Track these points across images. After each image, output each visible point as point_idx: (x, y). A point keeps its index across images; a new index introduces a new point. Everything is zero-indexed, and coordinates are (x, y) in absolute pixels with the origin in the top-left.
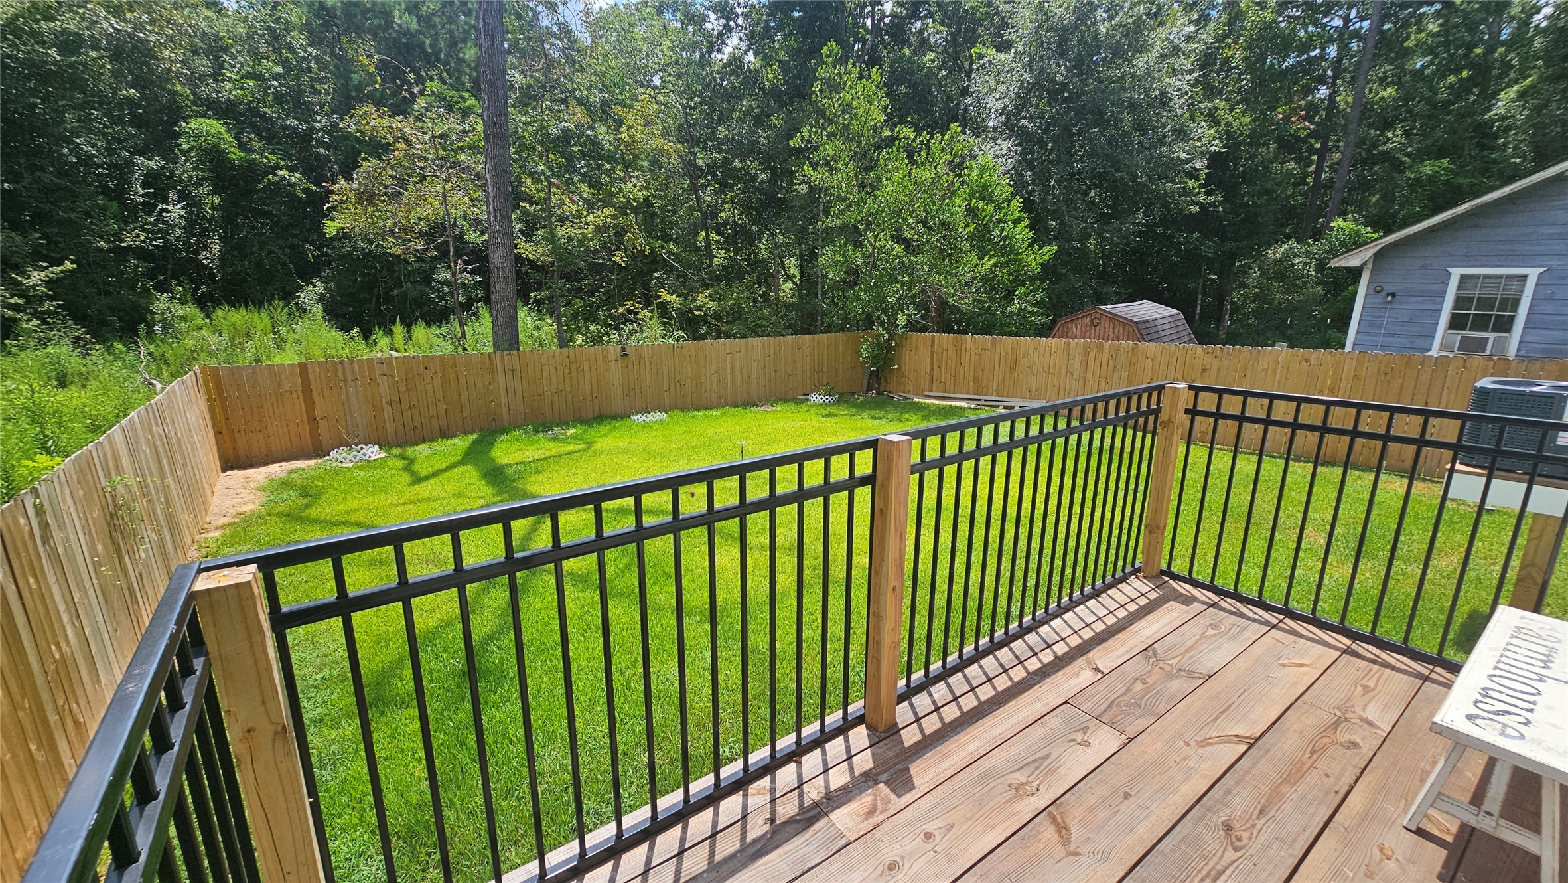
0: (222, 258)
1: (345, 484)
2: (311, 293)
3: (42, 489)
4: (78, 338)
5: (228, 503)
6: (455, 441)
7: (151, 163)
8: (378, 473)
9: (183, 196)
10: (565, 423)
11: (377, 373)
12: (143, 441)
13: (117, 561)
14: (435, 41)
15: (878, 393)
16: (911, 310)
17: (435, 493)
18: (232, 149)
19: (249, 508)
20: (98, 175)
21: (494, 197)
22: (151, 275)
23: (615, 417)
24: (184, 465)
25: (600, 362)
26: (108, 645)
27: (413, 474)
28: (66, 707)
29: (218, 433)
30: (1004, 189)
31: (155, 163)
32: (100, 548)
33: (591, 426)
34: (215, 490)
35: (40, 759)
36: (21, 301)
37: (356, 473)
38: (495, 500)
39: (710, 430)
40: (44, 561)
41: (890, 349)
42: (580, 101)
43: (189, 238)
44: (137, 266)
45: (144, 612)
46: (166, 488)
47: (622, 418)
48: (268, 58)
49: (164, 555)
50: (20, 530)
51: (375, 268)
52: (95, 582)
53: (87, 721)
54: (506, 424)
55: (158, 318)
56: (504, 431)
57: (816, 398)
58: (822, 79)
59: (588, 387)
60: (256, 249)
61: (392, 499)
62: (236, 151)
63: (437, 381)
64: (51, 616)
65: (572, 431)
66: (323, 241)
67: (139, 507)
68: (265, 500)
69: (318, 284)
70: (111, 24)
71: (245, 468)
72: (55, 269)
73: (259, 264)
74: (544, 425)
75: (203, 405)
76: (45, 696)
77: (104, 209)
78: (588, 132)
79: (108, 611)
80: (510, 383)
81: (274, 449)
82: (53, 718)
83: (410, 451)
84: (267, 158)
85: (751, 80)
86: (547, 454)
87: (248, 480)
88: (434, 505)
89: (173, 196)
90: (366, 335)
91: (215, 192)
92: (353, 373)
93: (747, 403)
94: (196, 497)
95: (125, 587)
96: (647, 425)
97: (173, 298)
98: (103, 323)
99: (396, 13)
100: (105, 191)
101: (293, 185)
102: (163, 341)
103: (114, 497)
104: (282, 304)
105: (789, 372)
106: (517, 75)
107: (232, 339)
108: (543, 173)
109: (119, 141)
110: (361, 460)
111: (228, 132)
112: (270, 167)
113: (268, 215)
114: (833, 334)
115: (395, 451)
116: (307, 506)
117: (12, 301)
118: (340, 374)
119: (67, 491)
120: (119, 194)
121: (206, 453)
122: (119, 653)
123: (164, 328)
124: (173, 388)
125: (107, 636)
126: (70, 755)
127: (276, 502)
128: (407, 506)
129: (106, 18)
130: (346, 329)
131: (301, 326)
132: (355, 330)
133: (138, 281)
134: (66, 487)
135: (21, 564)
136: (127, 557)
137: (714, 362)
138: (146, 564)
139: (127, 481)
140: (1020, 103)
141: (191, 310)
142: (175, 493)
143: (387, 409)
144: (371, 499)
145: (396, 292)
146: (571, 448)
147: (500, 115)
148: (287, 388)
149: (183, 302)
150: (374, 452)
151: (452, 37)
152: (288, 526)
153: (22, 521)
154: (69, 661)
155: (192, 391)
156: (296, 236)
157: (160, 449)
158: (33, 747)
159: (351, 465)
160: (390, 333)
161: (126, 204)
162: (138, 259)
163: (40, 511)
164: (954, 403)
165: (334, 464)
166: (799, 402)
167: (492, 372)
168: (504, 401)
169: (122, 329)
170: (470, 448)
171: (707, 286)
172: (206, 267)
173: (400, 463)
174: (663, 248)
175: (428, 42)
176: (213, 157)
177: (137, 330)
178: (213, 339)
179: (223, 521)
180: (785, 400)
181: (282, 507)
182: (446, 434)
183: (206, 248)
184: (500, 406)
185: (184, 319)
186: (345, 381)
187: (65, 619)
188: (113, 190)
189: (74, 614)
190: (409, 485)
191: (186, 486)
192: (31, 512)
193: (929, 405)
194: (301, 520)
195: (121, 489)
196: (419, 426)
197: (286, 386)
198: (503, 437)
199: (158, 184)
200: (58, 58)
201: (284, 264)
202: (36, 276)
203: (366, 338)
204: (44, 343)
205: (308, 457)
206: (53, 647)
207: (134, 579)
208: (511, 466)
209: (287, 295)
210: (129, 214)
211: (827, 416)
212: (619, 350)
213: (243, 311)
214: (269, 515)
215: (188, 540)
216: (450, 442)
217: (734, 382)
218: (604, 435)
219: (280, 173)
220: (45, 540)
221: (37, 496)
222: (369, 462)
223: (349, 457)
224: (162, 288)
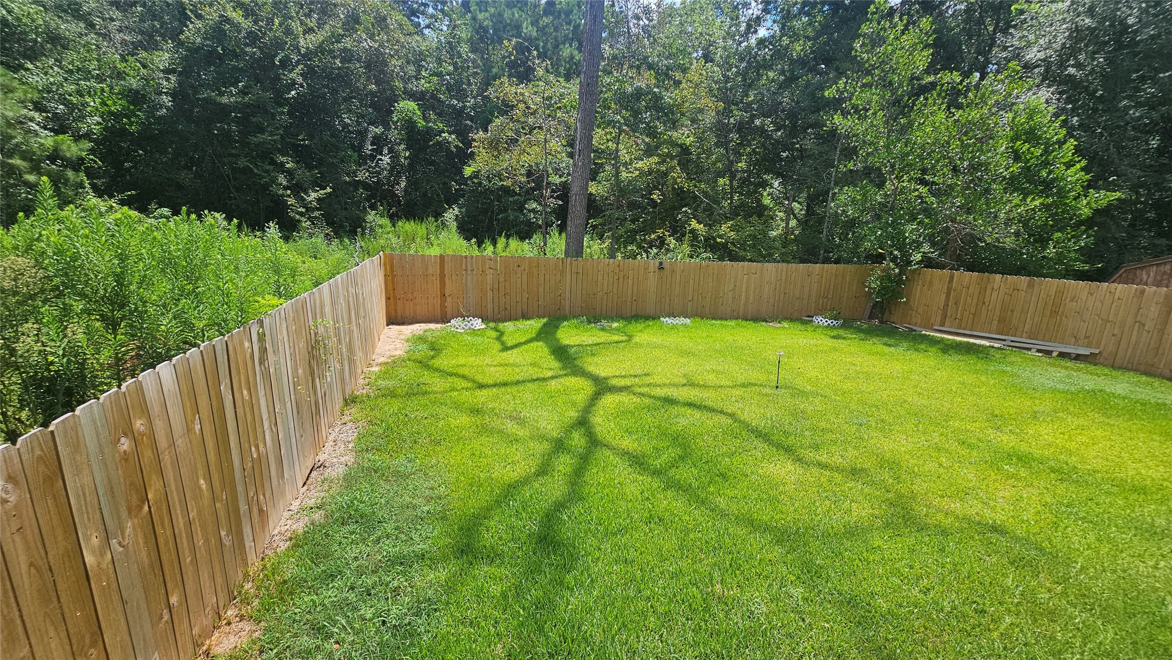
0: (406, 191)
1: (458, 345)
2: (451, 215)
3: (266, 322)
4: (327, 234)
5: (387, 348)
6: (532, 322)
7: (377, 130)
8: (479, 340)
9: (391, 151)
10: (611, 318)
11: (487, 266)
12: (342, 297)
13: (310, 382)
14: (546, 44)
15: (881, 322)
16: (926, 248)
17: (518, 361)
18: (419, 120)
19: (398, 353)
20: (350, 138)
21: (581, 140)
22: (368, 199)
23: (647, 318)
24: (365, 317)
25: (642, 272)
26: (294, 447)
27: (503, 343)
28: (255, 498)
29: (388, 298)
30: (1054, 131)
31: (379, 130)
32: (300, 371)
33: (630, 323)
34: (381, 337)
35: (227, 544)
36: (304, 210)
37: (466, 337)
38: (561, 373)
39: (730, 338)
40: (258, 378)
41: (899, 282)
42: (650, 67)
43: (391, 177)
44: (362, 193)
45: (322, 422)
46: (351, 331)
47: (654, 319)
48: (446, 62)
49: (343, 380)
50: (243, 351)
51: (491, 199)
52: (293, 397)
53: (269, 509)
54: (567, 313)
55: (368, 225)
56: (565, 318)
57: (819, 320)
58: (865, 34)
59: (630, 292)
60: (424, 184)
61: (488, 361)
62: (421, 121)
63: (525, 276)
64: (256, 421)
65: (615, 325)
66: (463, 181)
67: (332, 342)
68: (408, 349)
69: (456, 209)
70: (368, 43)
71: (399, 325)
72: (322, 192)
73: (425, 194)
74: (595, 318)
75: (382, 279)
76: (240, 488)
77: (351, 157)
78: (655, 90)
79: (298, 420)
80: (574, 282)
81: (418, 314)
82: (243, 507)
83: (501, 326)
84: (437, 125)
85: (780, 54)
86: (599, 341)
87: (400, 332)
88: (517, 370)
89: (385, 151)
90: (480, 244)
91: (407, 149)
92: (472, 265)
93: (757, 318)
94: (368, 340)
95: (313, 402)
96: (674, 327)
97: (377, 213)
98: (341, 226)
99: (524, 25)
100: (353, 147)
101: (449, 143)
102: (369, 239)
103: (316, 334)
104: (433, 219)
105: (797, 295)
106: (607, 48)
107: (404, 241)
108: (618, 122)
109: (363, 117)
110: (470, 329)
111: (419, 109)
112: (439, 131)
113: (432, 163)
114: (842, 265)
115: (492, 325)
116: (433, 357)
117: (300, 210)
118: (464, 266)
119: (284, 325)
120: (359, 149)
121: (379, 311)
122: (300, 454)
123: (370, 231)
124: (366, 264)
125: (294, 440)
126: (251, 539)
127: (414, 352)
128: (498, 368)
129: (366, 40)
130: (468, 239)
131: (444, 234)
132: (474, 240)
133: (361, 202)
134: (284, 322)
135: (240, 380)
136: (317, 380)
137: (732, 280)
138: (330, 386)
139: (326, 324)
140: (1067, 53)
141: (386, 221)
142: (356, 336)
143: (490, 293)
144: (474, 358)
145: (501, 216)
146: (616, 338)
147: (593, 77)
148: (431, 273)
149: (382, 216)
150: (478, 324)
151: (556, 40)
152: (420, 371)
153: (247, 344)
154: (264, 460)
155: (376, 268)
156: (447, 177)
157: (351, 304)
158: (223, 533)
159: (463, 331)
160: (494, 243)
161: (361, 155)
162: (363, 189)
163: (261, 337)
164: (972, 340)
165: (453, 329)
166: (804, 323)
167: (562, 272)
168: (568, 295)
169: (350, 231)
170: (542, 328)
171: (728, 219)
172: (397, 196)
173: (494, 334)
174: (695, 186)
175: (542, 44)
176: (409, 125)
177: (357, 232)
178: (394, 240)
179: (382, 360)
180: (791, 319)
181: (418, 356)
182: (525, 316)
183: (398, 184)
184: (564, 299)
185: (381, 226)
186: (466, 270)
187: (266, 425)
188: (357, 147)
189: (274, 422)
190: (500, 351)
191: (363, 332)
192: (255, 338)
193: (942, 339)
194: (428, 367)
195: (321, 330)
196: (509, 308)
197: (431, 271)
198: (565, 323)
199: (378, 142)
200: (340, 65)
201: (438, 195)
202: (313, 195)
203: (479, 246)
204: (311, 235)
205: (437, 322)
206: (253, 449)
207: (320, 397)
208: (572, 347)
209: (438, 215)
210: (363, 160)
211: (834, 337)
212: (657, 264)
213: (412, 223)
214: (409, 360)
215: (359, 371)
216: (528, 322)
217: (747, 299)
218: (641, 331)
219: (443, 135)
220: (261, 362)
221: (262, 326)
222: (474, 330)
223: (463, 325)
224: (373, 207)
